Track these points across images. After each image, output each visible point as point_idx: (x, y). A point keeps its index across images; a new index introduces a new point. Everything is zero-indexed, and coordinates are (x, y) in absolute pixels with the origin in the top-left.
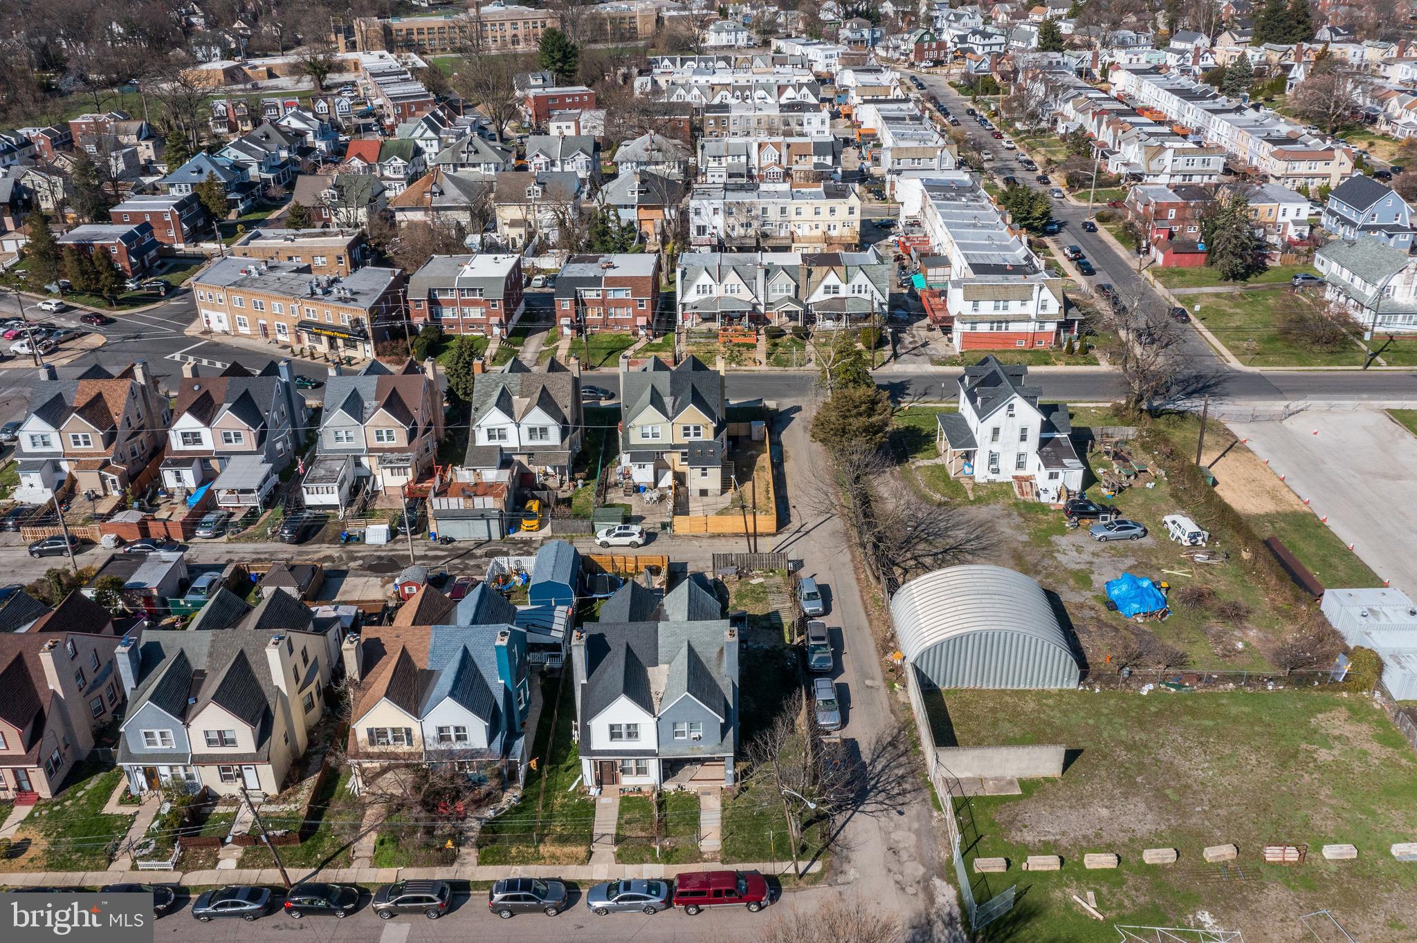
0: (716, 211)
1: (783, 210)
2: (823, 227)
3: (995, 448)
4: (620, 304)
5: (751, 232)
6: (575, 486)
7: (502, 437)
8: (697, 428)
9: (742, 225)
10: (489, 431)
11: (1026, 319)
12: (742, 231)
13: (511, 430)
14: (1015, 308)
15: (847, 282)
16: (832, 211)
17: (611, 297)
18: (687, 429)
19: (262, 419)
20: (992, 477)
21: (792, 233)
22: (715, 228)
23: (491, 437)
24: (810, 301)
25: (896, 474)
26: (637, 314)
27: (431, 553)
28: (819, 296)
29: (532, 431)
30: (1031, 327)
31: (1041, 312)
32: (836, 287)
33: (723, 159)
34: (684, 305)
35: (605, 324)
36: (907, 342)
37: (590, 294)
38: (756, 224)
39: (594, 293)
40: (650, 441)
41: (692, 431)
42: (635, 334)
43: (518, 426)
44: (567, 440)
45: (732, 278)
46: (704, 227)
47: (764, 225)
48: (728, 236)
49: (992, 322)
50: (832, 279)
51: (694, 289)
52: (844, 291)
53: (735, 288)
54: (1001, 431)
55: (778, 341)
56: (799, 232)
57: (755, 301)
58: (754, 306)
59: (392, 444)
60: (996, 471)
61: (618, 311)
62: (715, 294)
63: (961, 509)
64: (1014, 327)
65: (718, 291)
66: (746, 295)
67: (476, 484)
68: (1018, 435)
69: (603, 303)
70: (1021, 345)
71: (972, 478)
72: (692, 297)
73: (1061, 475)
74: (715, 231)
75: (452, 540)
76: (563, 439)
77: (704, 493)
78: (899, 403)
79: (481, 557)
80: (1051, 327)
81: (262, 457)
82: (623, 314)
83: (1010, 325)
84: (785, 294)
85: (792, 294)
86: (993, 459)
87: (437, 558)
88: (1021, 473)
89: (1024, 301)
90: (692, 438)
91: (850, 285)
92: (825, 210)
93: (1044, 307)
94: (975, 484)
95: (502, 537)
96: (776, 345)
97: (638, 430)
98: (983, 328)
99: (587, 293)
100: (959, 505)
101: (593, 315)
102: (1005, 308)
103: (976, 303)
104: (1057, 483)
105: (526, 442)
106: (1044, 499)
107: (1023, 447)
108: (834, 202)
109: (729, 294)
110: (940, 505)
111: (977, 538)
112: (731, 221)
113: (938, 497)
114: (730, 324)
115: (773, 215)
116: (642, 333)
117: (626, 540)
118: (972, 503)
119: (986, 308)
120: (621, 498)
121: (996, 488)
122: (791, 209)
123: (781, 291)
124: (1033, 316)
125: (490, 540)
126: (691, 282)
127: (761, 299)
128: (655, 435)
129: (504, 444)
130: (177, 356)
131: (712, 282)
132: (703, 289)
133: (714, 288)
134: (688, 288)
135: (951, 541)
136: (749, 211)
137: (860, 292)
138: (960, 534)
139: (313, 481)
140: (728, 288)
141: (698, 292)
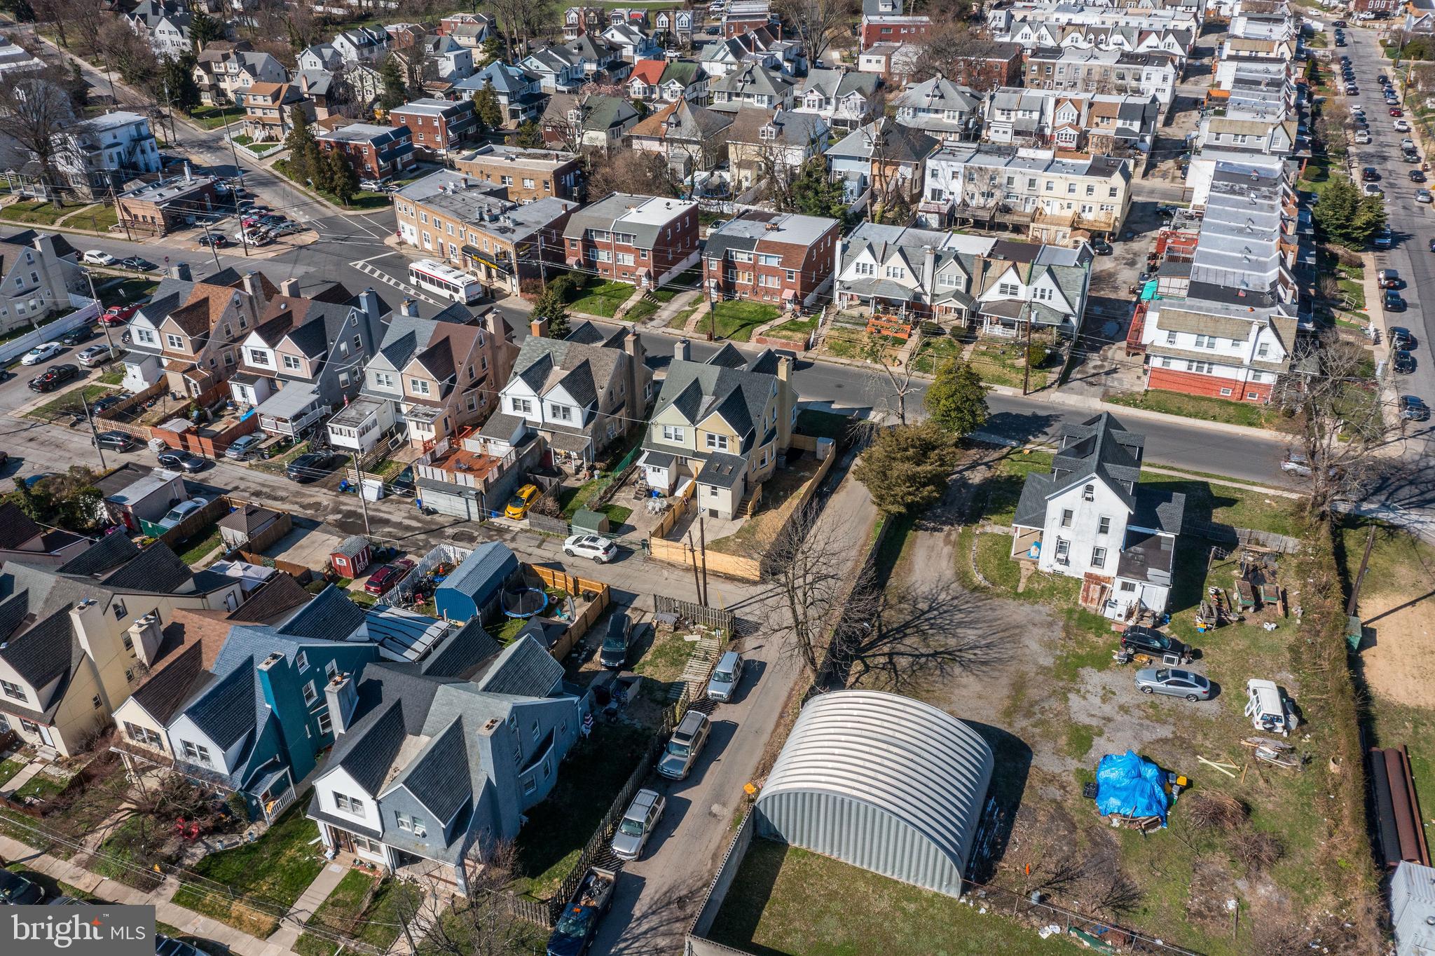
0: (955, 175)
1: (1032, 183)
2: (1076, 208)
3: (1066, 534)
4: (771, 272)
5: (991, 203)
6: (592, 476)
7: (526, 409)
8: (723, 439)
9: (983, 194)
10: (514, 401)
11: (1237, 364)
12: (982, 201)
13: (535, 403)
14: (1223, 347)
15: (1028, 283)
16: (1090, 190)
17: (762, 262)
18: (711, 437)
19: (326, 348)
20: (1060, 568)
21: (1037, 208)
22: (952, 193)
23: (515, 407)
24: (984, 299)
25: (953, 537)
26: (785, 286)
27: (407, 522)
28: (992, 295)
29: (555, 409)
30: (1241, 375)
31: (1257, 358)
32: (1014, 288)
33: (1013, 113)
34: (841, 282)
35: (755, 290)
36: (1091, 364)
37: (741, 257)
38: (998, 194)
39: (746, 256)
40: (672, 442)
41: (717, 441)
42: (782, 308)
43: (542, 401)
44: (591, 426)
45: (896, 261)
46: (940, 192)
47: (1008, 197)
48: (965, 204)
49: (1191, 361)
50: (1010, 278)
52: (1024, 293)
53: (898, 271)
54: (1075, 515)
55: (933, 340)
56: (1048, 210)
57: (919, 290)
58: (917, 297)
59: (426, 396)
60: (1067, 562)
61: (770, 279)
62: (875, 276)
63: (997, 602)
64: (1219, 372)
65: (879, 273)
66: (910, 282)
67: (480, 456)
68: (1096, 524)
69: (754, 267)
70: (1226, 394)
71: (1035, 563)
72: (850, 275)
73: (1138, 589)
74: (951, 197)
75: (434, 512)
76: (586, 424)
77: (714, 514)
78: (1027, 442)
79: (448, 537)
80: (1268, 379)
81: (314, 387)
82: (773, 283)
83: (1214, 367)
84: (954, 287)
85: (962, 288)
86: (1062, 546)
87: (408, 528)
88: (1096, 571)
89: (1236, 341)
90: (716, 449)
91: (1031, 288)
92: (1081, 188)
93: (1263, 352)
94: (1037, 572)
95: (482, 519)
96: (928, 344)
97: (661, 428)
98: (1179, 366)
99: (739, 255)
100: (998, 596)
101: (743, 279)
102: (1211, 346)
103: (1172, 333)
104: (1131, 598)
105: (549, 419)
106: (1109, 613)
107: (1102, 541)
108: (1093, 180)
109: (891, 278)
110: (976, 589)
111: (988, 646)
112: (971, 188)
113: (978, 578)
114: (886, 311)
115: (1020, 186)
116: (789, 306)
117: (590, 553)
118: (1017, 596)
119: (1186, 342)
120: (628, 500)
121: (1059, 582)
122: (1042, 181)
123: (950, 282)
124: (1247, 362)
125: (469, 520)
126: (852, 258)
127: (928, 288)
128: (678, 438)
129: (529, 417)
130: (361, 263)
131: (873, 262)
132: (862, 268)
133: (875, 268)
134: (848, 264)
135: (952, 642)
136: (992, 179)
137: (1042, 297)
138: (971, 635)
139: (338, 422)
140: (891, 270)
141: (858, 270)
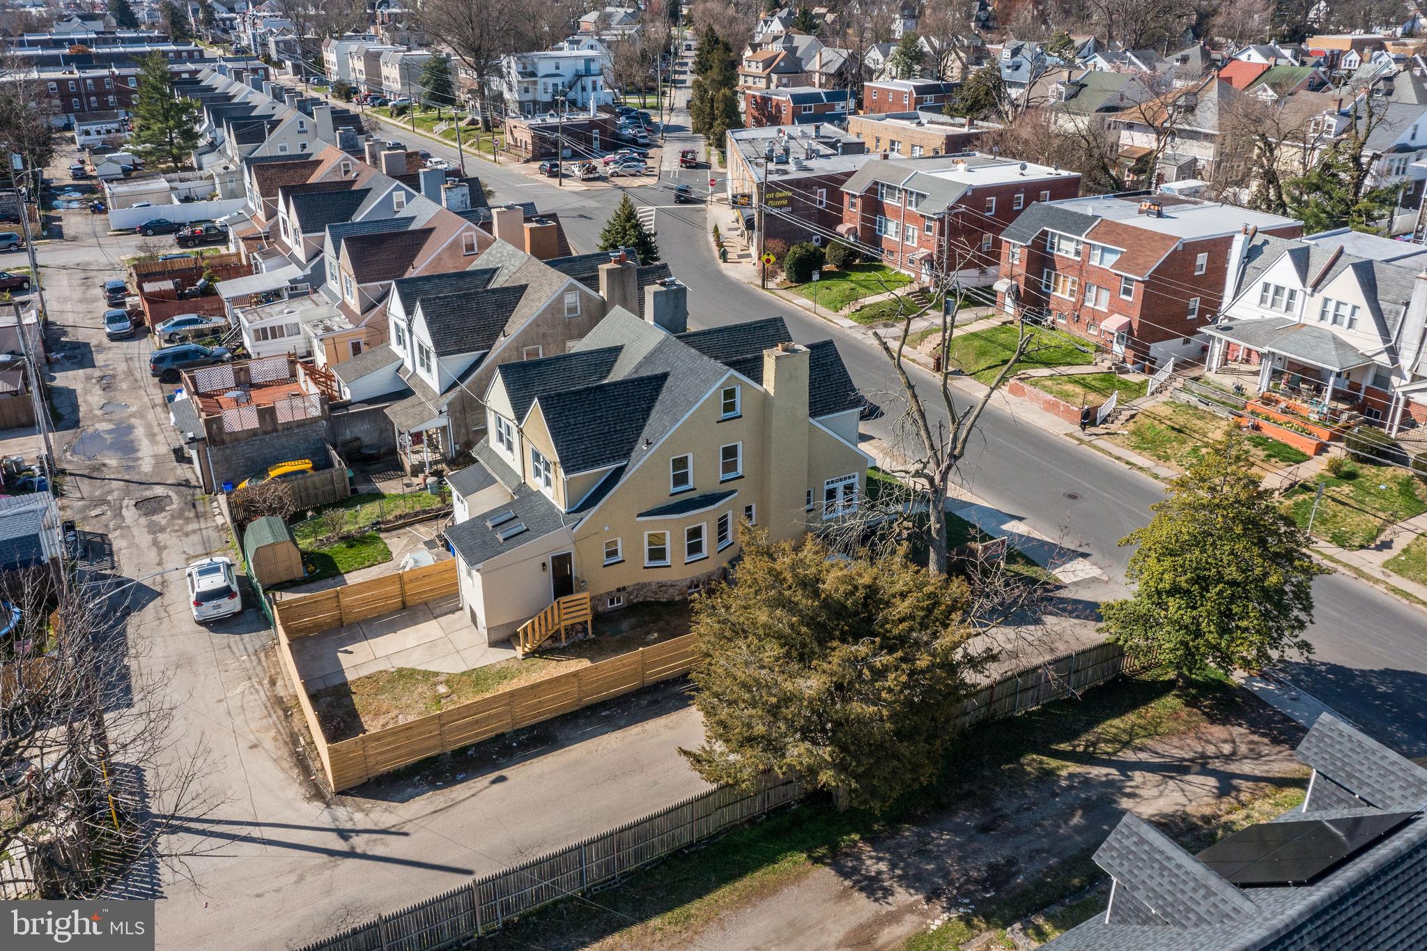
4: (1102, 280)
6: (427, 485)
7: (404, 344)
10: (396, 327)
17: (1095, 262)
18: (536, 458)
26: (1117, 307)
29: (421, 350)
34: (1229, 319)
35: (1079, 313)
37: (1066, 249)
39: (1071, 247)
41: (542, 469)
42: (1105, 350)
43: (411, 333)
45: (1347, 289)
51: (1257, 289)
53: (1346, 311)
55: (1369, 470)
57: (1386, 361)
58: (1375, 374)
62: (1294, 317)
65: (1307, 310)
66: (1368, 340)
69: (1081, 268)
72: (1248, 308)
75: (188, 461)
76: (448, 389)
81: (300, 274)
82: (1103, 301)
90: (541, 485)
95: (209, 489)
96: (1350, 476)
97: (494, 419)
101: (1063, 292)
105: (419, 369)
116: (1114, 346)
120: (413, 542)
125: (199, 486)
126: (1260, 271)
128: (509, 446)
129: (406, 361)
130: (650, 208)
131: (1298, 286)
132: (1273, 296)
133: (1299, 296)
134: (1249, 285)
140: (1331, 307)
141: (1263, 300)
